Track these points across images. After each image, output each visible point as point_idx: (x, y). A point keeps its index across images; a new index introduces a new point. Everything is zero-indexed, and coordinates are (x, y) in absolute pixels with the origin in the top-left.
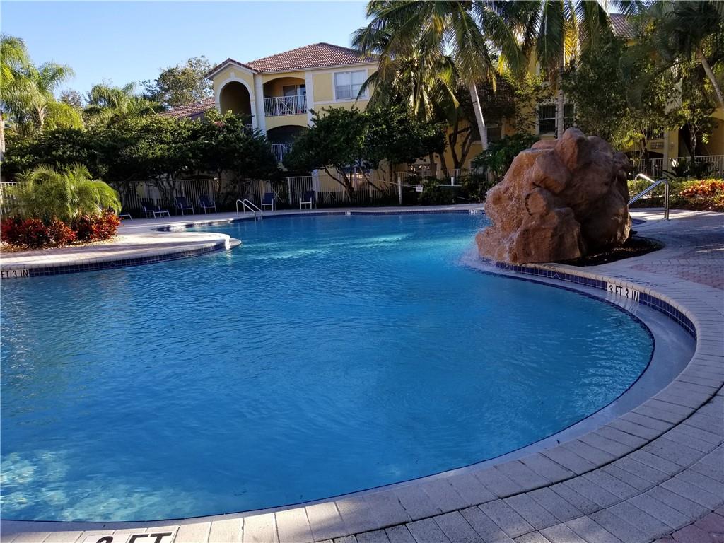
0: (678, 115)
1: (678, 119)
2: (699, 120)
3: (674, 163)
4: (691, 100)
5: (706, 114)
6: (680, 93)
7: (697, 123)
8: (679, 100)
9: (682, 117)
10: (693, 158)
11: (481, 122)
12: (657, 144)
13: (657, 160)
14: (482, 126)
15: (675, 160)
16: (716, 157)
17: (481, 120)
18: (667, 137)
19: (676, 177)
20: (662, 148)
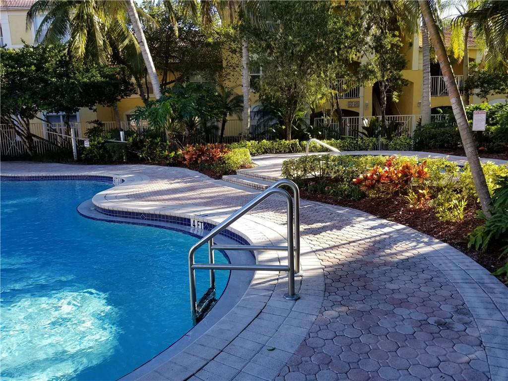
3: (366, 123)
7: (387, 80)
10: (383, 116)
11: (151, 67)
12: (354, 103)
13: (350, 119)
14: (152, 71)
15: (367, 119)
16: (406, 117)
17: (150, 64)
18: (363, 95)
19: (367, 137)
20: (358, 106)
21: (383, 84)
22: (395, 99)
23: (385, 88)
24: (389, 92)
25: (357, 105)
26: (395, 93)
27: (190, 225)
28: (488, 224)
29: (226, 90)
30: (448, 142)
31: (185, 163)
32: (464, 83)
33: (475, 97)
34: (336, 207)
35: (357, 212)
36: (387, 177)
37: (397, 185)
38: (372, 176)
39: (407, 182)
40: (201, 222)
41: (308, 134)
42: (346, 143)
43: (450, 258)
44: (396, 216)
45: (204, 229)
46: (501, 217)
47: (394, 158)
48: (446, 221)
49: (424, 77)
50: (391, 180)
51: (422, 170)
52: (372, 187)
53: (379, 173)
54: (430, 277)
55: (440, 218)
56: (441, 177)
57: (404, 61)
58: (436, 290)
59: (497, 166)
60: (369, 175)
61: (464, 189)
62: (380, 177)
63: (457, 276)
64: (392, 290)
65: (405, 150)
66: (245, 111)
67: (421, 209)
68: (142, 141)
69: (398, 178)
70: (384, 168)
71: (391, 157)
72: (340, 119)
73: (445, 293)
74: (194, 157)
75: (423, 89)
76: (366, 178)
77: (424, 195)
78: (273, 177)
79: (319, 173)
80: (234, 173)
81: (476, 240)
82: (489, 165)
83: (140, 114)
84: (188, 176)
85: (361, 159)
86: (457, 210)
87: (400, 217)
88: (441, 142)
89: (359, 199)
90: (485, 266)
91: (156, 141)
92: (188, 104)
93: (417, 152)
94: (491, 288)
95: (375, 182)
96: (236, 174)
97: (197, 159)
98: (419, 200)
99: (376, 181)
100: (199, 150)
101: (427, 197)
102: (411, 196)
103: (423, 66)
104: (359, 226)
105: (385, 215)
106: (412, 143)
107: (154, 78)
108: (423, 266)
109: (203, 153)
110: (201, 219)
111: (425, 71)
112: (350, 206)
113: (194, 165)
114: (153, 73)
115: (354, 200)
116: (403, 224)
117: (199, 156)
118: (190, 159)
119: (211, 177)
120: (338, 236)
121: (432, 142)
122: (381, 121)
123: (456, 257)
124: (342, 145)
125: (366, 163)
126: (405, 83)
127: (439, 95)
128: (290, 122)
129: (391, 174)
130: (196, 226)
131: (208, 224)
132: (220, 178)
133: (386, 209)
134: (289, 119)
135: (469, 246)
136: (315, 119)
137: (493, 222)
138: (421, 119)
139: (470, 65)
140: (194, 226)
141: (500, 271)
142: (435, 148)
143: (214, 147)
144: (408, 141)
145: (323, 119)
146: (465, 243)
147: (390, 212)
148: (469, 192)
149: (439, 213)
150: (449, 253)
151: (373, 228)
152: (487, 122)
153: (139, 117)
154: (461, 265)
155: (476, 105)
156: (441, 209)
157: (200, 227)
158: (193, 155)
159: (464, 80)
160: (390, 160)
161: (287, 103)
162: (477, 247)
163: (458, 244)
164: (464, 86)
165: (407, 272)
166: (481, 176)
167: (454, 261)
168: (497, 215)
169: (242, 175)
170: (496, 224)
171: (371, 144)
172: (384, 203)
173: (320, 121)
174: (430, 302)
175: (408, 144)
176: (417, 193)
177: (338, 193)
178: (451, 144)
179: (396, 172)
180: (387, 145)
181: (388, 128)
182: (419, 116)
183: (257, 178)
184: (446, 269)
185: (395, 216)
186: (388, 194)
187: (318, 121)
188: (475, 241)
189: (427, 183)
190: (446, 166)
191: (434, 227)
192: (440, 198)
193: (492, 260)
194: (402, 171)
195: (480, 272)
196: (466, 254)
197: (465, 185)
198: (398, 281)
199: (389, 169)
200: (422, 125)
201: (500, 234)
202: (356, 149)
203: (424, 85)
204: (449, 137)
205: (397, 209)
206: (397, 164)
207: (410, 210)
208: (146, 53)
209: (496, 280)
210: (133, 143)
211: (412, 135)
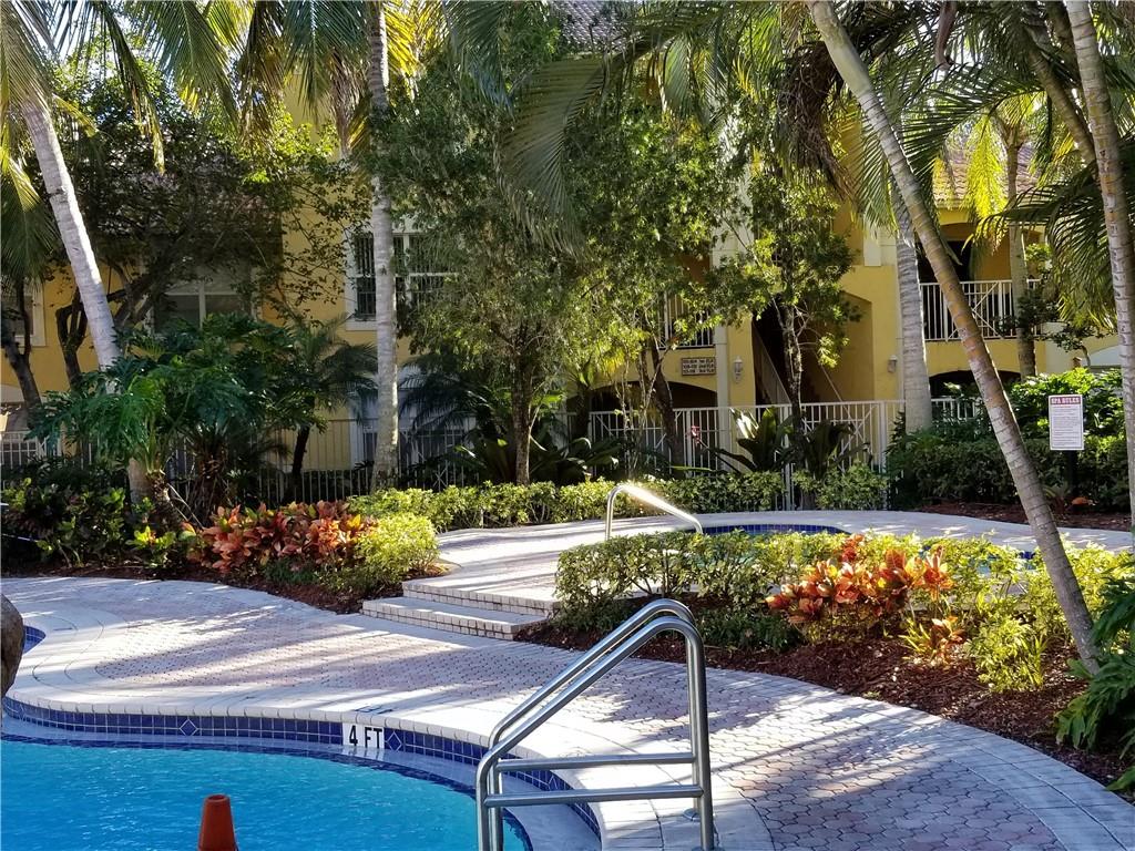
0: (745, 277)
1: (744, 288)
2: (805, 293)
3: (746, 426)
4: (778, 232)
5: (823, 276)
6: (746, 209)
7: (800, 305)
8: (745, 233)
9: (757, 283)
10: (795, 409)
11: (87, 267)
12: (698, 363)
13: (697, 413)
14: (92, 281)
15: (747, 415)
16: (860, 406)
17: (85, 259)
18: (724, 341)
19: (754, 470)
20: (713, 373)
21: (791, 316)
22: (827, 358)
23: (797, 327)
24: (809, 338)
25: (710, 368)
26: (826, 341)
27: (339, 741)
28: (1093, 686)
29: (314, 330)
30: (987, 484)
31: (216, 565)
32: (1016, 305)
33: (1051, 344)
34: (725, 672)
35: (786, 682)
36: (851, 588)
37: (876, 608)
38: (813, 587)
39: (901, 599)
40: (378, 731)
41: (580, 462)
42: (695, 491)
43: (1021, 766)
44: (885, 687)
45: (386, 747)
46: (1117, 669)
47: (860, 540)
48: (1005, 691)
49: (902, 295)
50: (862, 598)
51: (936, 569)
52: (816, 615)
53: (831, 579)
54: (983, 803)
55: (991, 685)
56: (981, 587)
57: (845, 250)
58: (998, 824)
59: (1112, 553)
60: (804, 584)
61: (1039, 613)
62: (833, 589)
63: (1037, 796)
64: (911, 830)
65: (868, 509)
66: (381, 399)
67: (942, 665)
68: (57, 503)
69: (878, 591)
70: (840, 567)
71: (852, 537)
72: (669, 416)
73: (1018, 825)
74: (247, 545)
75: (904, 329)
76: (799, 594)
77: (946, 633)
78: (527, 601)
79: (659, 584)
80: (396, 592)
81: (1072, 725)
82: (1093, 553)
83: (58, 415)
84: (241, 607)
85: (775, 543)
86: (1027, 663)
87: (895, 688)
88: (966, 482)
89: (785, 650)
90: (1094, 777)
91: (107, 500)
92: (218, 384)
93: (900, 513)
94: (1106, 813)
95: (820, 603)
96: (401, 595)
97: (256, 552)
98: (935, 643)
99: (825, 600)
100: (267, 526)
101: (953, 636)
102: (914, 637)
103: (899, 263)
104: (801, 714)
105: (858, 687)
106: (884, 485)
107: (95, 301)
108: (966, 785)
109: (277, 532)
110: (379, 721)
111: (904, 279)
112: (762, 669)
113: (244, 573)
114: (94, 286)
115: (770, 652)
116: (904, 705)
117: (266, 543)
118: (234, 554)
119: (321, 608)
120: (758, 738)
121: (943, 483)
122: (786, 423)
123: (1034, 764)
124: (681, 496)
125: (790, 554)
126: (851, 313)
127: (947, 338)
128: (525, 427)
129: (861, 582)
130: (361, 742)
131: (399, 732)
132: (351, 607)
133: (857, 670)
134: (523, 420)
135: (1059, 740)
136: (591, 413)
137: (1101, 681)
138: (903, 414)
139: (1028, 252)
140: (354, 741)
141: (1122, 782)
142: (953, 501)
143: (312, 512)
144: (873, 481)
145: (621, 417)
146: (1050, 736)
147: (868, 679)
148: (1050, 621)
149: (986, 672)
150: (1018, 757)
151: (832, 717)
152: (1089, 425)
153: (57, 424)
154: (1044, 778)
155: (1054, 376)
156: (991, 662)
157: (372, 743)
158: (246, 539)
159: (1017, 296)
160: (850, 545)
161: (516, 372)
162: (1076, 741)
163: (1034, 739)
164: (1017, 315)
165: (934, 798)
166: (1069, 579)
167: (1031, 771)
168: (1112, 664)
169: (421, 596)
170: (1110, 685)
171: (766, 492)
172: (849, 655)
173: (606, 422)
174: (989, 842)
175: (872, 489)
176: (929, 625)
177: (725, 636)
178: (996, 488)
179: (870, 575)
180: (813, 493)
181: (812, 443)
182: (898, 404)
183: (475, 604)
184: (1015, 786)
185: (881, 686)
186: (854, 632)
187: (598, 424)
188: (1071, 731)
189: (948, 601)
190: (992, 557)
191: (977, 707)
192: (985, 636)
193: (1109, 765)
194: (888, 574)
195: (1084, 787)
196: (1055, 757)
197: (1039, 602)
198: (917, 814)
199: (854, 569)
200: (909, 432)
201: (1118, 704)
202: (722, 508)
203: (904, 316)
204: (990, 468)
205: (882, 669)
206: (869, 554)
207: (915, 671)
208: (73, 226)
209: (1116, 798)
210: (27, 506)
211: (881, 459)
